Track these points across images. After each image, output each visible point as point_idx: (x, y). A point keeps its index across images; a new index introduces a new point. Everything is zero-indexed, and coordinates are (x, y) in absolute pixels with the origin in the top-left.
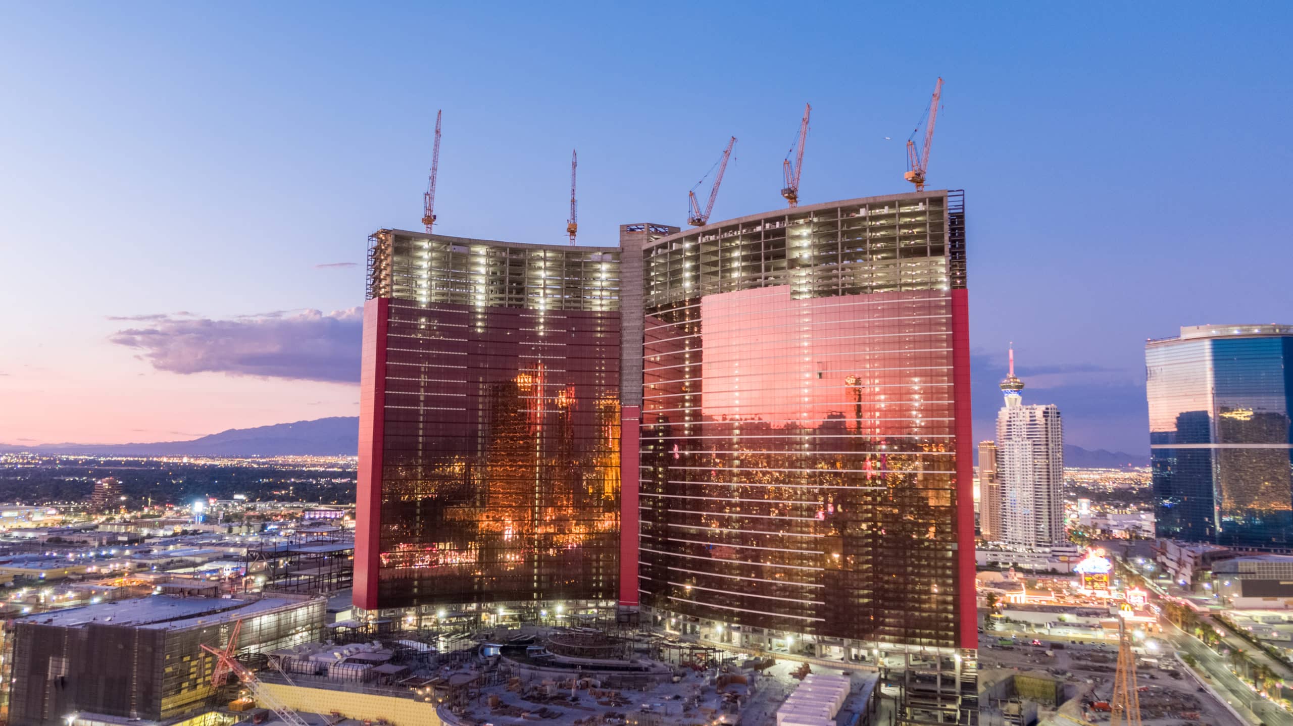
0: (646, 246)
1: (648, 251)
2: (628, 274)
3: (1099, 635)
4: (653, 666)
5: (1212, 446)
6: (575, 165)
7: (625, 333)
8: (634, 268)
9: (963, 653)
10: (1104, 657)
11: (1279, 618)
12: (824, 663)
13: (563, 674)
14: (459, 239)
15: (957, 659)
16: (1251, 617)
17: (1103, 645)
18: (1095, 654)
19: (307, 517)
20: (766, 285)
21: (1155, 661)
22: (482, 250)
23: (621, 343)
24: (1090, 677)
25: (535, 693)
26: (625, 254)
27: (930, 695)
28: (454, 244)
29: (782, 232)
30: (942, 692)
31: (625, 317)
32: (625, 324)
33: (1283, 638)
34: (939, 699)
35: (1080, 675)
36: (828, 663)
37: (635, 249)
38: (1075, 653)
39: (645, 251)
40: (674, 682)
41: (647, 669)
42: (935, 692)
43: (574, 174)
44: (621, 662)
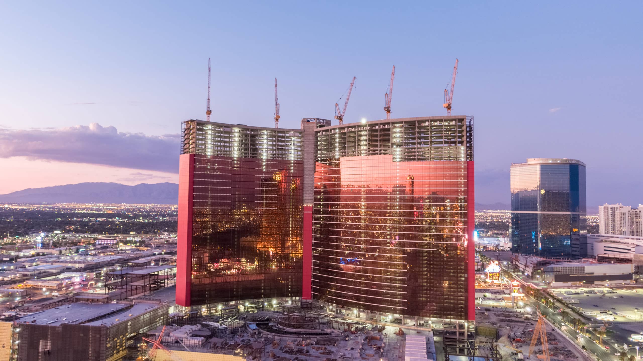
0: (316, 130)
1: (317, 132)
2: (307, 143)
3: (503, 304)
4: (332, 332)
5: (538, 212)
6: (276, 85)
7: (305, 171)
8: (310, 139)
9: (468, 322)
10: (508, 314)
11: (572, 292)
12: (406, 327)
13: (295, 338)
14: (227, 124)
15: (466, 325)
16: (560, 292)
17: (506, 308)
18: (504, 313)
19: (97, 243)
20: (380, 154)
21: (530, 316)
22: (236, 129)
23: (303, 175)
24: (508, 325)
25: (287, 349)
26: (305, 132)
27: (454, 340)
28: (225, 127)
29: (388, 130)
30: (459, 339)
31: (305, 163)
32: (305, 166)
33: (576, 302)
34: (458, 342)
35: (503, 324)
36: (408, 327)
37: (311, 130)
38: (496, 313)
39: (316, 132)
40: (346, 341)
41: (330, 334)
42: (456, 339)
43: (276, 91)
44: (317, 330)
